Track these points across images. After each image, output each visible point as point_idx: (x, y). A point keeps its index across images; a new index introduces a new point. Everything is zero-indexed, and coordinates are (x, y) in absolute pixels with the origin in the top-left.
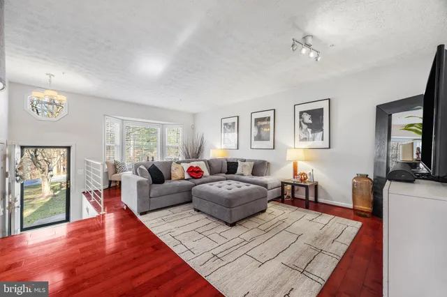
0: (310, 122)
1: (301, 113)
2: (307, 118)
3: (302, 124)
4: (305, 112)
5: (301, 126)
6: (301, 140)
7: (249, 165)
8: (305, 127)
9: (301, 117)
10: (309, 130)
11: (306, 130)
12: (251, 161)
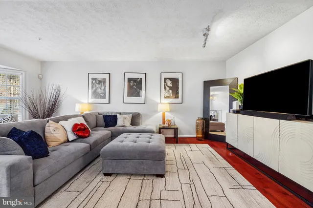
0: (171, 86)
1: (165, 79)
2: (169, 83)
3: (166, 87)
4: (168, 78)
5: (165, 88)
6: (166, 98)
7: (129, 117)
8: (168, 88)
9: (165, 82)
10: (171, 91)
11: (169, 91)
12: (129, 113)
